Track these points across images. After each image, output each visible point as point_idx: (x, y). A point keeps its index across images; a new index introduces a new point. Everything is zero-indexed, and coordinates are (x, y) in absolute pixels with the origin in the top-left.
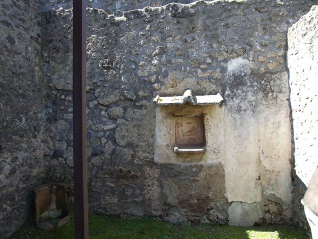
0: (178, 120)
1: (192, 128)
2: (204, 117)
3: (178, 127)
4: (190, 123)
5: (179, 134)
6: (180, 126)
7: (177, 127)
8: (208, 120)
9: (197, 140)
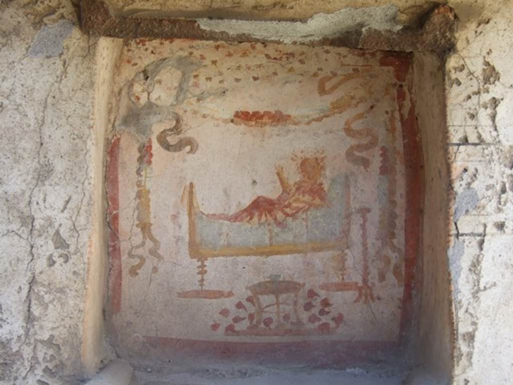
0: (146, 75)
1: (294, 177)
2: (450, 48)
3: (145, 155)
4: (278, 118)
5: (145, 227)
6: (167, 147)
7: (129, 154)
8: (496, 90)
9: (342, 300)
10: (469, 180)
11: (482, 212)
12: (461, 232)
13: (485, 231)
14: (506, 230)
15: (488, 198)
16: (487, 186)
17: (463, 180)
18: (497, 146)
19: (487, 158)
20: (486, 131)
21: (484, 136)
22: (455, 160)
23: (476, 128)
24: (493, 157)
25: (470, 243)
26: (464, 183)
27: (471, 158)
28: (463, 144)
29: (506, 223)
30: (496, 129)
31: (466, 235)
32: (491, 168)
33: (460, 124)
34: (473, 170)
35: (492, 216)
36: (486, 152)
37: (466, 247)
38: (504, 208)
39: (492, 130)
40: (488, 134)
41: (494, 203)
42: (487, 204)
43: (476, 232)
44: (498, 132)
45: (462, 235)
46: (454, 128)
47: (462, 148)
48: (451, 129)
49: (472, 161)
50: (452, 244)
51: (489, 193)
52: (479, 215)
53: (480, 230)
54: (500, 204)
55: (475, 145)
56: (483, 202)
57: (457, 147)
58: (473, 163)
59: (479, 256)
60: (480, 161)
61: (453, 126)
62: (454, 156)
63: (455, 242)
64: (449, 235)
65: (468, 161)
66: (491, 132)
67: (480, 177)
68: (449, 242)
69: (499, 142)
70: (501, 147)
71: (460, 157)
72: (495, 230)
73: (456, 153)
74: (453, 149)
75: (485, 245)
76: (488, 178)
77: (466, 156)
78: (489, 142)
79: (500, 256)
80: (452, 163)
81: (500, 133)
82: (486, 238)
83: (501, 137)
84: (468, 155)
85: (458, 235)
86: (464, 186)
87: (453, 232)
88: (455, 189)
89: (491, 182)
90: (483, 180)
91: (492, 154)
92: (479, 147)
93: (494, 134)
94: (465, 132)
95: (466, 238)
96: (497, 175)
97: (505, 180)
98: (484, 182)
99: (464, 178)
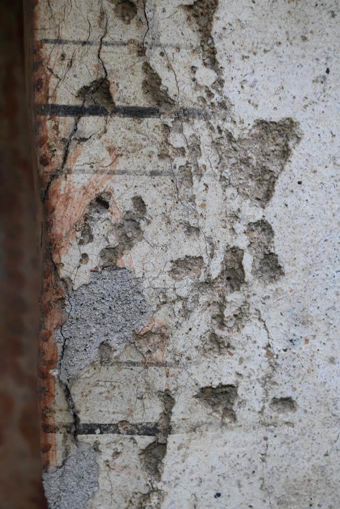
10: (113, 241)
11: (158, 355)
12: (84, 419)
13: (167, 414)
14: (241, 413)
15: (179, 305)
16: (177, 262)
17: (91, 238)
18: (216, 122)
19: (180, 161)
20: (175, 66)
21: (168, 82)
22: (64, 170)
23: (141, 52)
24: (201, 161)
25: (117, 454)
26: (93, 250)
27: (122, 164)
28: (95, 111)
29: (240, 391)
30: (213, 63)
31: (104, 429)
32: (192, 199)
33: (84, 38)
34: (129, 206)
35: (193, 369)
36: (177, 140)
37: (102, 466)
38: (235, 338)
39: (198, 63)
40: (184, 76)
41: (201, 321)
42: (178, 325)
43: (138, 418)
44: (218, 70)
45: (90, 429)
46: (60, 49)
47: (90, 124)
48: (51, 53)
49: (123, 172)
50: (57, 458)
51: (184, 286)
52: (146, 365)
53: (153, 412)
54: (222, 325)
55: (137, 113)
56: (162, 317)
57: (71, 120)
58: (132, 181)
59: (146, 497)
60: (153, 174)
61: (59, 41)
62: (60, 153)
63: (66, 453)
64: (49, 429)
65: (112, 173)
66: (193, 69)
67: (153, 230)
68: (47, 448)
69: (223, 105)
70: (228, 126)
71: (82, 156)
72: (202, 413)
73: (66, 143)
74: (56, 128)
75: (170, 462)
76: (181, 235)
77: (105, 154)
78: (188, 105)
79: (218, 495)
80: (54, 176)
81: (225, 75)
82: (173, 441)
83: (231, 90)
84: (110, 150)
85: (76, 429)
86: (95, 261)
87: (60, 418)
88: (63, 273)
89: (193, 247)
90: (162, 239)
91: (196, 148)
92: (151, 122)
93: (206, 76)
94: (102, 65)
95: (104, 439)
96: (211, 224)
97: (242, 242)
98: (165, 247)
99: (95, 232)
